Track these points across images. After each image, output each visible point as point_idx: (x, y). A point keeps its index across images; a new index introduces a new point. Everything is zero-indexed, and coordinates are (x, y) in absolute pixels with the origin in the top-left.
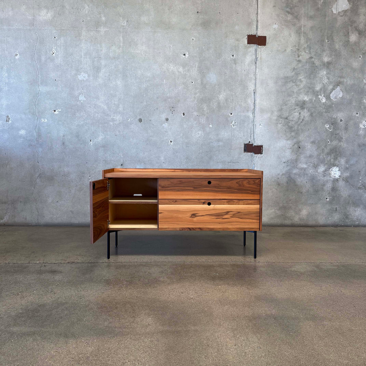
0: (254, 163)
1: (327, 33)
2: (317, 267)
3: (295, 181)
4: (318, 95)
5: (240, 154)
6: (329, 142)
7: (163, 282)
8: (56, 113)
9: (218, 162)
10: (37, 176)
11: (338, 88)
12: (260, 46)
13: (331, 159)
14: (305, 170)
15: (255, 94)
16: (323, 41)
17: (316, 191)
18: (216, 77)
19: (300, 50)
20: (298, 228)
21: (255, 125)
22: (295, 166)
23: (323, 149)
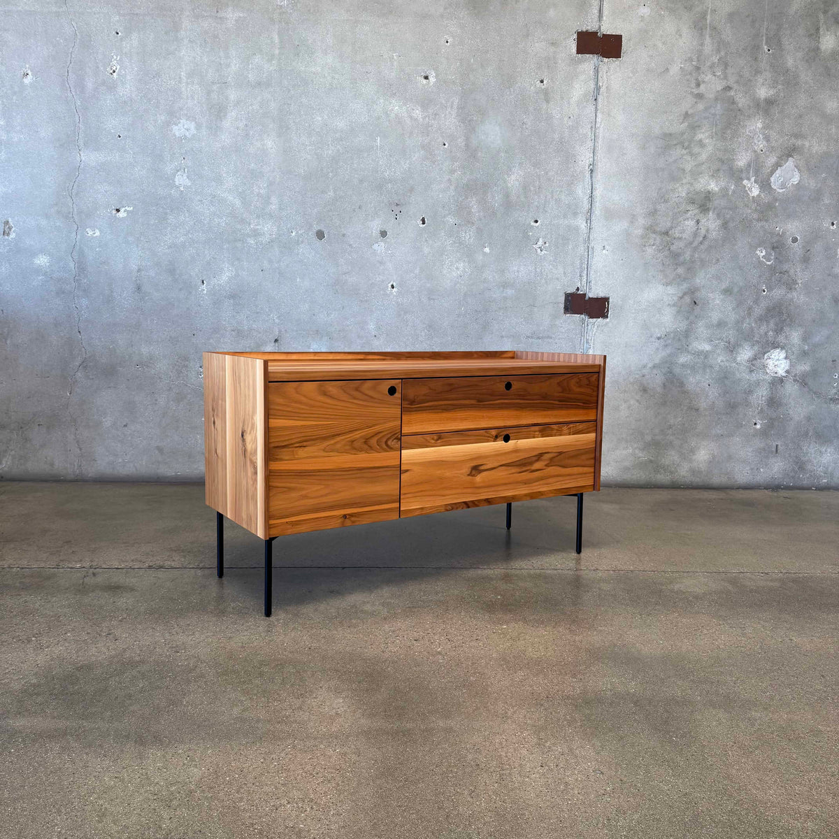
0: (587, 340)
1: (767, 30)
2: (733, 582)
3: (682, 383)
4: (742, 179)
5: (555, 317)
6: (764, 291)
7: (372, 614)
8: (122, 214)
9: (502, 337)
10: (77, 364)
11: (790, 163)
12: (606, 60)
13: (768, 332)
14: (706, 357)
15: (594, 174)
16: (757, 48)
17: (732, 407)
18: (501, 133)
19: (702, 68)
20: (687, 492)
21: (593, 248)
22: (683, 345)
23: (750, 308)
